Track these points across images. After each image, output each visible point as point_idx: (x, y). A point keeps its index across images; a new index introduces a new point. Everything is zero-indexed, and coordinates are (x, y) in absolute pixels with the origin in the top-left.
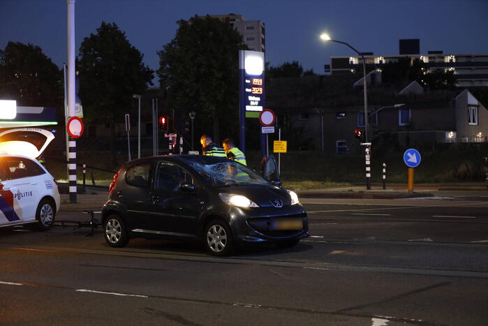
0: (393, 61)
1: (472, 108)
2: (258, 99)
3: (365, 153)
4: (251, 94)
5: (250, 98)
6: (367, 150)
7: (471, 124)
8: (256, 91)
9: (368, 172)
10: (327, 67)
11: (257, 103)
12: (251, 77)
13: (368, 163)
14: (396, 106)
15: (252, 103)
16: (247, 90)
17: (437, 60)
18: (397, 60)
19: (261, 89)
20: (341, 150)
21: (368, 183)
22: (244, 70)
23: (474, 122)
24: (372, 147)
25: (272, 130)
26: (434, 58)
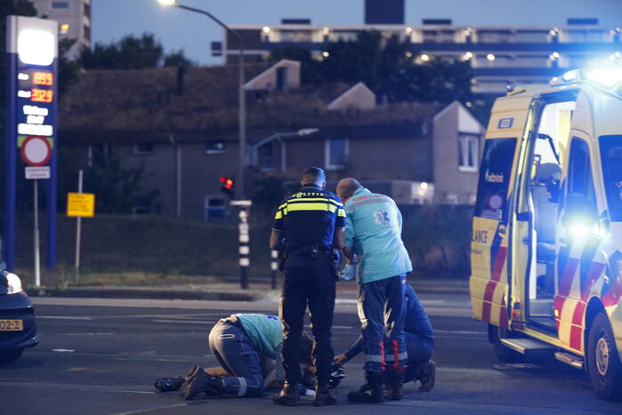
0: (346, 37)
1: (467, 139)
2: (45, 112)
3: (239, 221)
4: (29, 102)
5: (27, 109)
6: (243, 215)
7: (466, 168)
8: (40, 95)
9: (243, 256)
10: (216, 46)
11: (41, 120)
12: (30, 69)
13: (244, 238)
14: (302, 132)
15: (29, 119)
16: (22, 94)
17: (440, 39)
18: (354, 37)
19: (50, 94)
20: (213, 214)
21: (244, 277)
22: (17, 55)
23: (471, 164)
24: (250, 210)
25: (45, 173)
26: (434, 33)
